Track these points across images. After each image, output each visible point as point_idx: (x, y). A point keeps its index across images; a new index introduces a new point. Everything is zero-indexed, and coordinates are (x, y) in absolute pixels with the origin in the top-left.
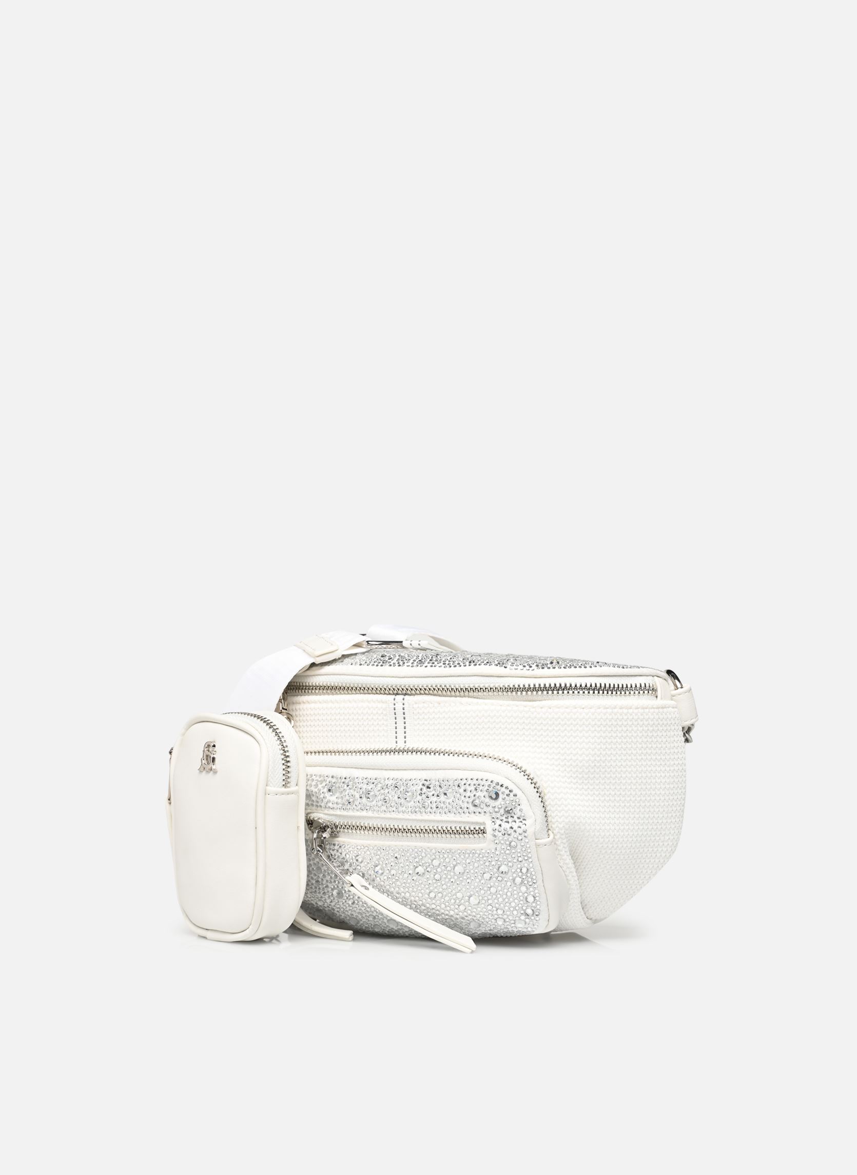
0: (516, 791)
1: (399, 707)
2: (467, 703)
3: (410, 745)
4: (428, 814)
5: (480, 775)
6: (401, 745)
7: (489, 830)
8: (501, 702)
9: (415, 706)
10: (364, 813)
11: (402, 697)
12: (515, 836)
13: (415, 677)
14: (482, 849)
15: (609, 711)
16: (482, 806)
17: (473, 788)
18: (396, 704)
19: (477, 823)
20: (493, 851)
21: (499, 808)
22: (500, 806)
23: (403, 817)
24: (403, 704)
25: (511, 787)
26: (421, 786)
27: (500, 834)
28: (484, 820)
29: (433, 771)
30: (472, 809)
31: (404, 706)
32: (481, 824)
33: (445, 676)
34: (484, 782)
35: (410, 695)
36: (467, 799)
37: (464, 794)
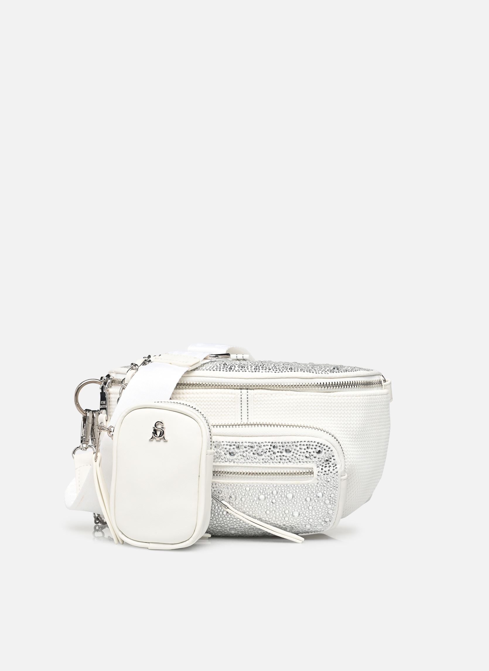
0: (332, 448)
1: (244, 397)
2: (290, 394)
3: (251, 421)
4: (274, 464)
5: (310, 439)
6: (245, 421)
7: (315, 473)
8: (312, 393)
9: (255, 396)
10: (227, 464)
11: (246, 391)
12: (331, 475)
13: (256, 379)
14: (308, 484)
15: (350, 398)
16: (311, 458)
17: (306, 447)
18: (242, 395)
19: (307, 468)
20: (316, 485)
21: (321, 459)
22: (322, 458)
23: (256, 466)
24: (248, 395)
25: (330, 446)
26: (269, 447)
27: (322, 474)
28: (312, 465)
29: (277, 437)
30: (305, 459)
31: (247, 396)
32: (310, 468)
33: (277, 378)
34: (311, 444)
35: (251, 389)
36: (302, 454)
37: (300, 451)
